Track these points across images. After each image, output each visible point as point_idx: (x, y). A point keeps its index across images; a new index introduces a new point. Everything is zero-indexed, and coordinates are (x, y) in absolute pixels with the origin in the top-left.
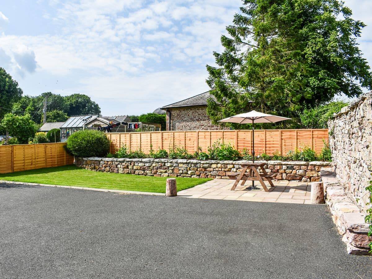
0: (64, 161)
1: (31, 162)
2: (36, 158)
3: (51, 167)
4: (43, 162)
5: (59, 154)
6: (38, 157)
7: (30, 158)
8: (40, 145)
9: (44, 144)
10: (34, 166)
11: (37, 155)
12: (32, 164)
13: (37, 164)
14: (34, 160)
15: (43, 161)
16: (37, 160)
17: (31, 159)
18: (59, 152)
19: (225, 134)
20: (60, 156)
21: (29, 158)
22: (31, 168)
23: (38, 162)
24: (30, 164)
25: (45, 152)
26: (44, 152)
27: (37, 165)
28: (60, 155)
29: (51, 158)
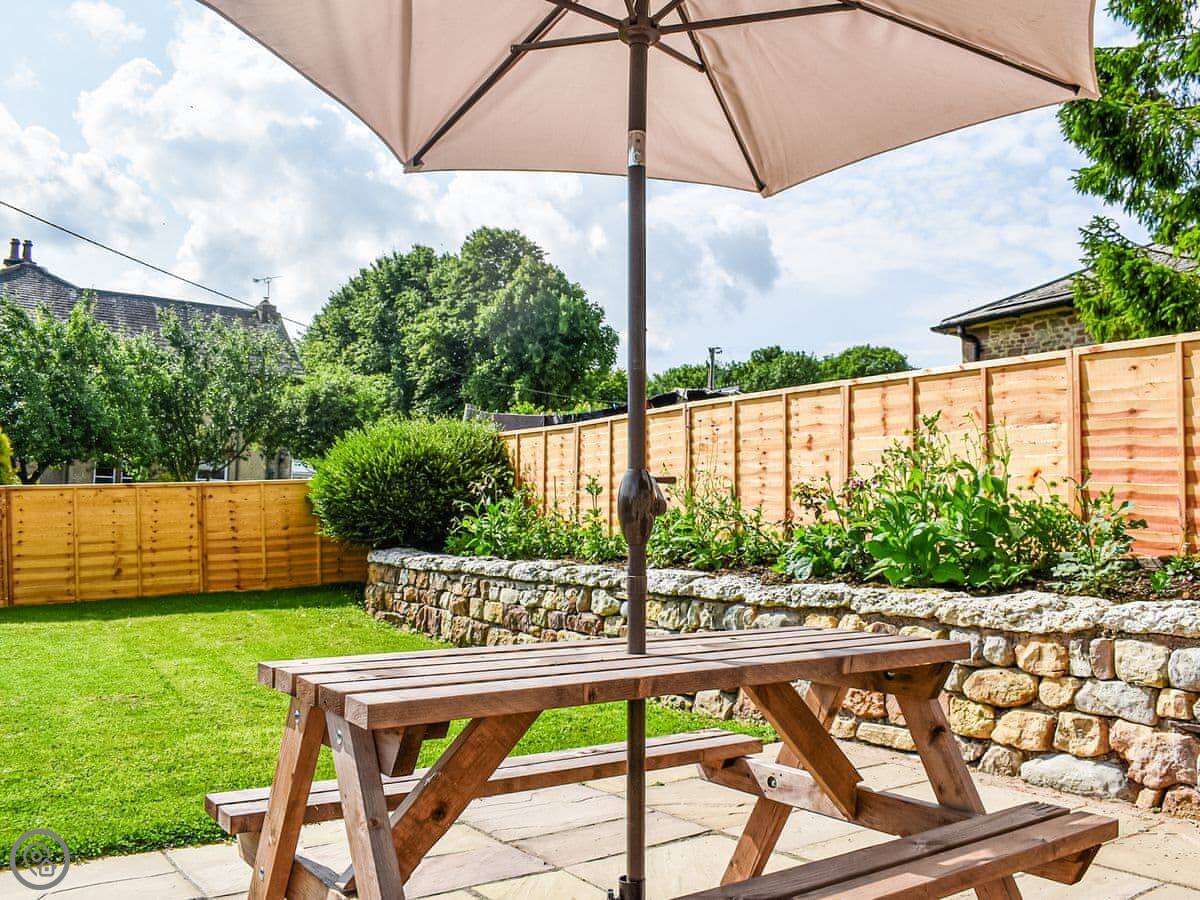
0: (316, 564)
1: (113, 566)
2: (147, 546)
3: (235, 589)
4: (188, 566)
5: (284, 533)
6: (155, 546)
7: (110, 547)
8: (168, 491)
9: (188, 488)
10: (134, 583)
11: (148, 534)
12: (118, 574)
13: (152, 575)
14: (131, 559)
15: (184, 561)
16: (148, 557)
17: (113, 553)
18: (282, 525)
19: (1003, 388)
20: (293, 541)
21: (100, 548)
22: (114, 591)
23: (153, 564)
24: (111, 572)
25: (201, 523)
26: (194, 521)
27: (148, 582)
28: (288, 537)
29: (236, 550)
